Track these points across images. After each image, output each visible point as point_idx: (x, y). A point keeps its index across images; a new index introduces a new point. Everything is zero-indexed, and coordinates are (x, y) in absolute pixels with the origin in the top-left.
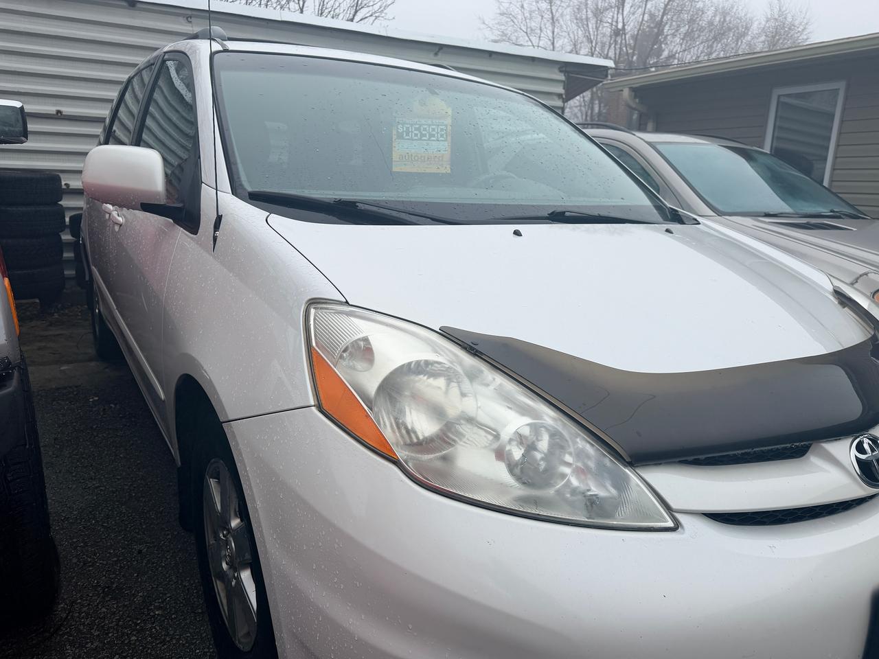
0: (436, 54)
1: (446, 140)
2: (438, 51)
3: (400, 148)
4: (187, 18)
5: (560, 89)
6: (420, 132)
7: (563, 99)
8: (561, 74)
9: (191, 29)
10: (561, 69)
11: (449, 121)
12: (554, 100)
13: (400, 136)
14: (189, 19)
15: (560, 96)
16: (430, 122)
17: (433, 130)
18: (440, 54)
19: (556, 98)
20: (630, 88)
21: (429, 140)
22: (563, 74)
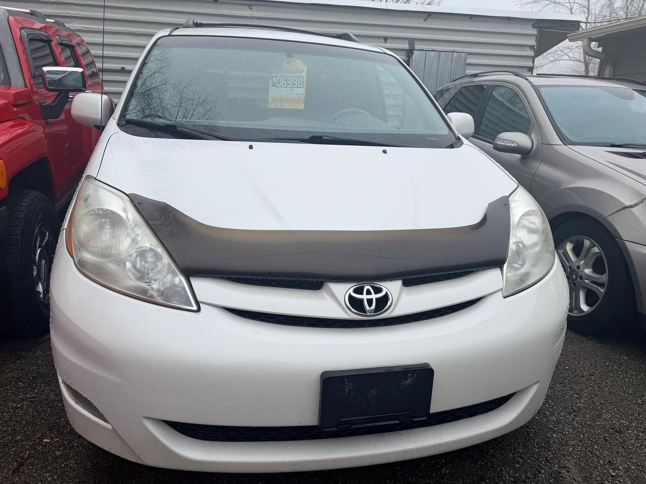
0: (425, 20)
1: (302, 87)
2: (427, 18)
3: (274, 92)
4: (249, 7)
5: (533, 42)
6: (287, 82)
7: (535, 49)
8: (534, 29)
9: (251, 13)
10: (535, 25)
11: (304, 75)
12: (526, 51)
13: (274, 85)
14: (250, 7)
15: (532, 47)
16: (293, 75)
17: (295, 80)
18: (428, 19)
19: (528, 49)
20: (588, 38)
21: (292, 87)
22: (536, 30)
